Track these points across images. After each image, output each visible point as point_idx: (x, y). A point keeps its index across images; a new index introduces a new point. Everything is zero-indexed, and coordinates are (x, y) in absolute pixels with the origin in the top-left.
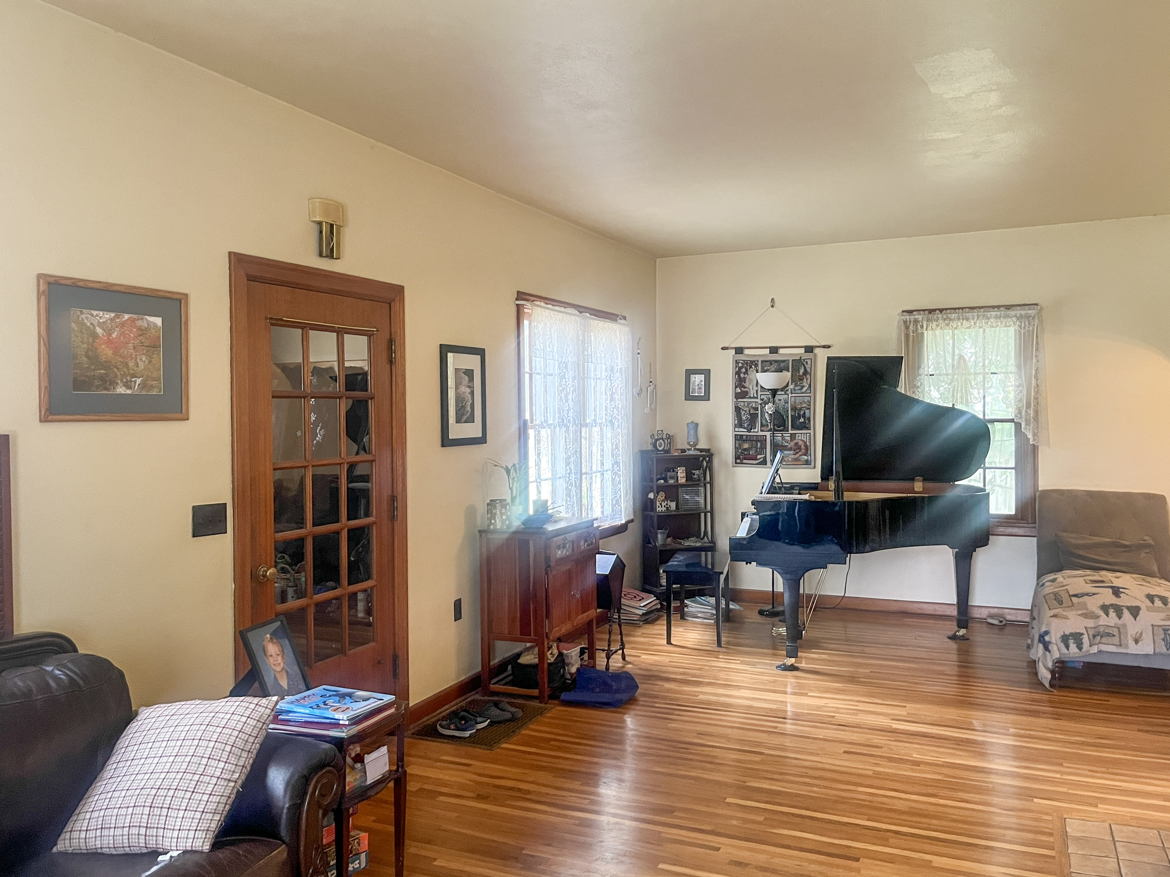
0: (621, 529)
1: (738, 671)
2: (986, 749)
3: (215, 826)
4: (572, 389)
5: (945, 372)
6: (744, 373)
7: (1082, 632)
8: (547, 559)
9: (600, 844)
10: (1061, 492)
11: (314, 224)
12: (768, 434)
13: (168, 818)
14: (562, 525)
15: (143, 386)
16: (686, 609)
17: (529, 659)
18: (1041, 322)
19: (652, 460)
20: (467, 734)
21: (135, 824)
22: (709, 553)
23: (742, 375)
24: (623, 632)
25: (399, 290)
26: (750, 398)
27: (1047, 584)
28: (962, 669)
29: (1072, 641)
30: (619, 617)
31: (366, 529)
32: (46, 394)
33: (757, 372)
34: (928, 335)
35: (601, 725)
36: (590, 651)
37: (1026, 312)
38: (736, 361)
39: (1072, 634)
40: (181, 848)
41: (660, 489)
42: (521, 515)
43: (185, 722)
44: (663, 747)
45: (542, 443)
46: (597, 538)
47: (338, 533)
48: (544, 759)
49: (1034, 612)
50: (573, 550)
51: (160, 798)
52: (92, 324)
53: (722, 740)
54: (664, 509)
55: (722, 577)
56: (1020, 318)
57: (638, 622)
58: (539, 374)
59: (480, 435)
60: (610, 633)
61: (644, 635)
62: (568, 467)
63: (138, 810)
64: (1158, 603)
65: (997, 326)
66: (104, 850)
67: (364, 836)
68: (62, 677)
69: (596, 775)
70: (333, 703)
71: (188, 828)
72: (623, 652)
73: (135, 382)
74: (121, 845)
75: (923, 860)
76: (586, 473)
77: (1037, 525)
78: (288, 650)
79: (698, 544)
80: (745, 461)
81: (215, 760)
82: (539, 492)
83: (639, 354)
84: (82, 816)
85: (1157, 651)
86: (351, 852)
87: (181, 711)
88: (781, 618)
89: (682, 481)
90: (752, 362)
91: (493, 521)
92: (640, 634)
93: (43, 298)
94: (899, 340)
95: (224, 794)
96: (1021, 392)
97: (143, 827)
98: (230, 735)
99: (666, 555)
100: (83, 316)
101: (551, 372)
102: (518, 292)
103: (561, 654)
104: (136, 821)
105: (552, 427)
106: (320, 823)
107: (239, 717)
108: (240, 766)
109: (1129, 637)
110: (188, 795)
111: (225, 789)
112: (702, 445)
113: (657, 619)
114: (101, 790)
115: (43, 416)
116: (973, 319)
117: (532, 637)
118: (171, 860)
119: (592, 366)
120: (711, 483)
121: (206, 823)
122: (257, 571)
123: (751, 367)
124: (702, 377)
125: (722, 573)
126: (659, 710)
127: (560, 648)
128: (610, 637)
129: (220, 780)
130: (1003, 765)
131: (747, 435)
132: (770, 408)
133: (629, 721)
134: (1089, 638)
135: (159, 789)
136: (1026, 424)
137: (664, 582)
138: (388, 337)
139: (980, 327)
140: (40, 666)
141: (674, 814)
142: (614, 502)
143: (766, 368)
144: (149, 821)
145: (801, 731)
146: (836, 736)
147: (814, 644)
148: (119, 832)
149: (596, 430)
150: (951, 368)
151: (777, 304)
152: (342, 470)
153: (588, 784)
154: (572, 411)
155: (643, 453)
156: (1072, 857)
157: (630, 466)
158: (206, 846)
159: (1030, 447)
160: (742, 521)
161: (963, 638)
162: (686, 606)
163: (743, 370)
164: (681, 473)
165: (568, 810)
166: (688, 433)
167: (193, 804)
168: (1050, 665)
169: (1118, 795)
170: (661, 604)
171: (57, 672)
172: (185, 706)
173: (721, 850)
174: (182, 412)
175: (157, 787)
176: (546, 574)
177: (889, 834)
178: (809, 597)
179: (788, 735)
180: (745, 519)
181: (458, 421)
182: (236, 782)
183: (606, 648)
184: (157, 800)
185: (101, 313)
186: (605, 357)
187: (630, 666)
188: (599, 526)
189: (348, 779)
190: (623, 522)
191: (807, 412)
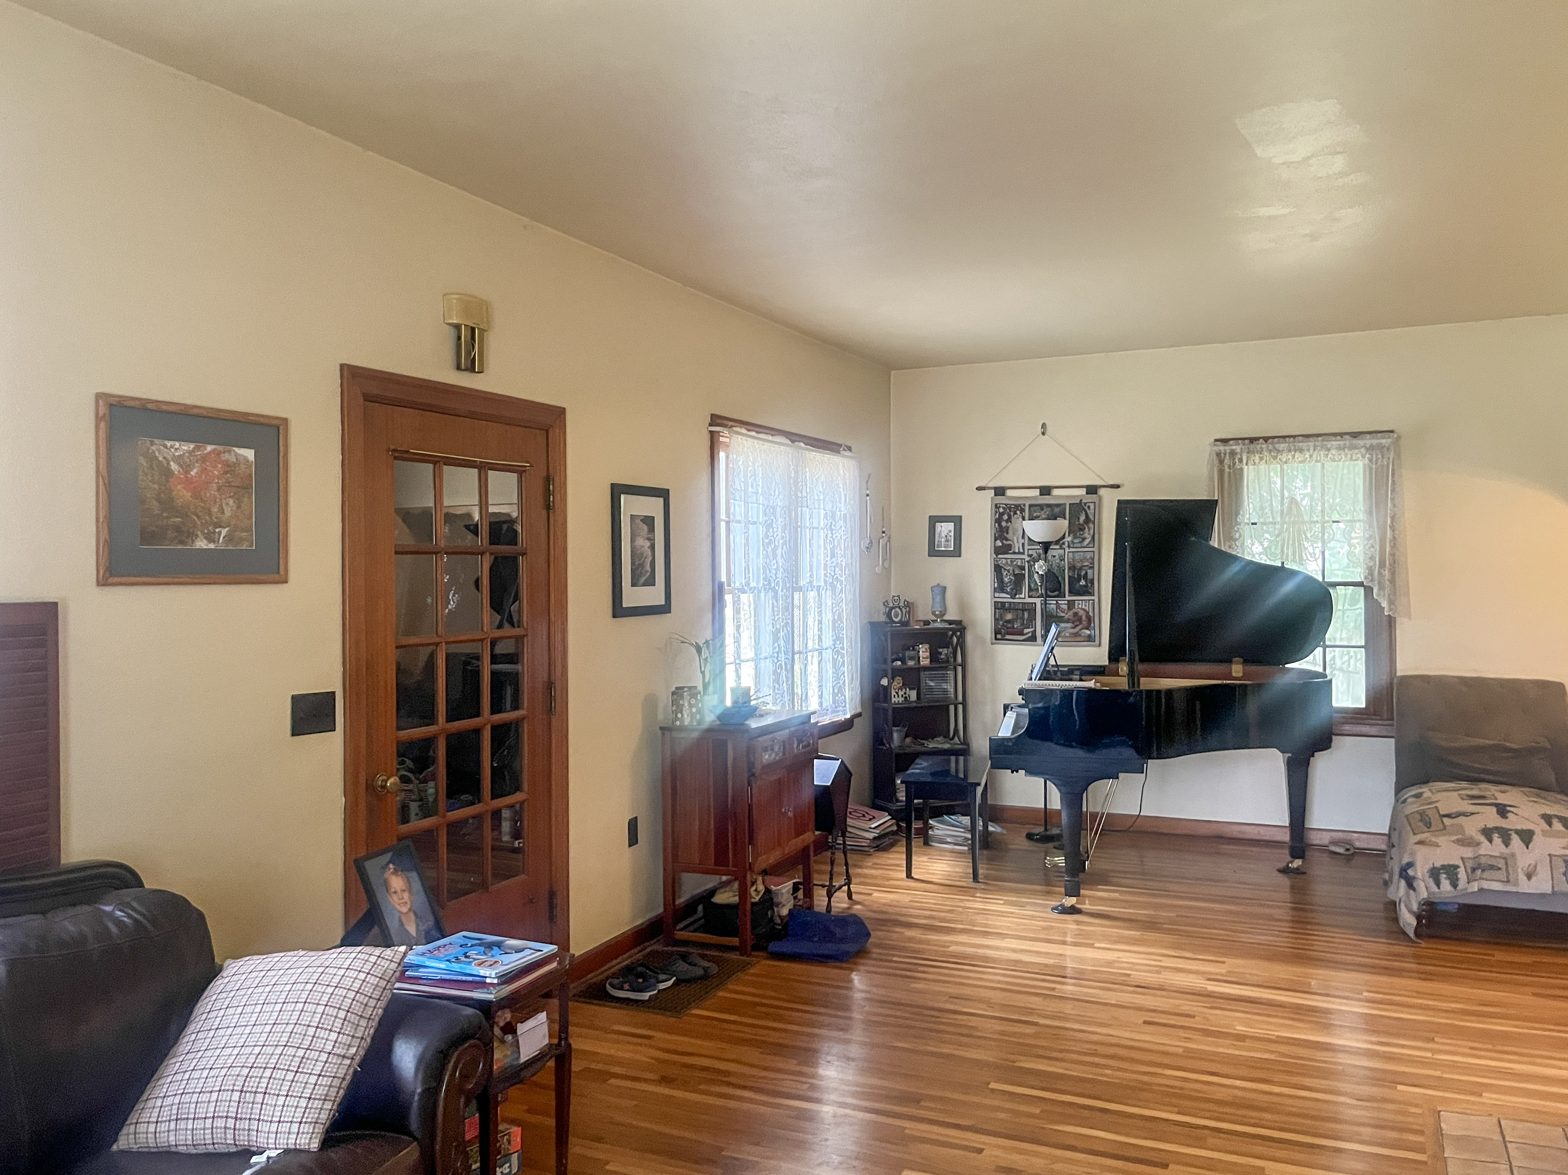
0: (846, 726)
1: (1002, 914)
2: (1330, 1019)
3: (326, 1117)
4: (781, 542)
5: (1271, 520)
6: (1007, 521)
7: (1457, 863)
8: (751, 766)
9: (823, 1143)
10: (1426, 679)
11: (448, 327)
12: (1038, 601)
13: (264, 1106)
14: (769, 721)
15: (229, 538)
16: (930, 832)
17: (726, 897)
18: (1398, 455)
19: (886, 636)
20: (646, 996)
21: (220, 1114)
22: (961, 758)
23: (1004, 524)
24: (849, 862)
25: (560, 412)
26: (1014, 553)
27: (1410, 800)
28: (1295, 913)
29: (1444, 876)
30: (844, 842)
31: (513, 726)
32: (106, 549)
33: (1024, 519)
34: (1249, 472)
35: (819, 984)
36: (806, 887)
37: (1378, 441)
38: (996, 505)
39: (1443, 867)
40: (281, 1146)
41: (896, 672)
42: (715, 707)
43: (285, 979)
44: (906, 1015)
45: (742, 613)
46: (816, 737)
47: (477, 731)
48: (746, 1029)
49: (1393, 837)
50: (784, 754)
51: (253, 1079)
52: (164, 458)
53: (980, 1006)
54: (901, 699)
55: (979, 790)
56: (1370, 449)
57: (867, 849)
58: (739, 522)
59: (663, 603)
60: (832, 863)
61: (876, 866)
62: (776, 645)
63: (225, 1096)
64: (1557, 826)
65: (1340, 460)
66: (180, 1148)
67: (516, 1130)
68: (125, 919)
69: (816, 1051)
70: (477, 954)
71: (290, 1119)
72: (849, 889)
73: (220, 533)
74: (203, 1142)
75: (1254, 1167)
76: (799, 652)
77: (1395, 723)
78: (417, 885)
79: (946, 746)
80: (1008, 637)
81: (326, 1029)
82: (738, 677)
83: (868, 495)
84: (150, 1104)
85: (1556, 889)
86: (499, 1153)
87: (280, 965)
88: (1056, 844)
89: (925, 662)
90: (1017, 506)
91: (679, 715)
92: (870, 864)
93: (102, 425)
94: (1211, 479)
95: (338, 1075)
96: (1372, 546)
97: (232, 1118)
98: (345, 997)
99: (905, 760)
100: (154, 448)
101: (755, 520)
102: (712, 415)
103: (768, 891)
104: (222, 1110)
105: (756, 591)
106: (461, 1113)
107: (357, 973)
108: (358, 1038)
109: (1520, 870)
110: (290, 1076)
111: (338, 1068)
112: (950, 616)
113: (892, 845)
114: (176, 1069)
115: (101, 578)
116: (1308, 450)
117: (731, 868)
118: (268, 1161)
119: (807, 511)
120: (964, 666)
121: (315, 1113)
122: (373, 781)
123: (1015, 513)
124: (951, 526)
125: (979, 784)
126: (896, 965)
127: (767, 882)
128: (832, 868)
129: (331, 1056)
130: (1358, 1040)
131: (1010, 603)
132: (1041, 567)
133: (857, 979)
134: (1466, 871)
135: (252, 1067)
136: (1380, 589)
137: (902, 796)
138: (544, 474)
139: (1317, 461)
140: (96, 905)
141: (922, 1104)
142: (836, 691)
143: (1035, 515)
144: (240, 1111)
145: (1086, 994)
146: (1133, 1001)
147: (1102, 879)
148: (199, 1124)
149: (812, 595)
150: (1279, 514)
151: (1048, 432)
152: (484, 648)
153: (806, 1063)
154: (781, 570)
155: (874, 625)
156: (1449, 1163)
157: (856, 643)
158: (314, 1143)
159: (1385, 618)
160: (1004, 715)
161: (1298, 871)
162: (931, 828)
163: (1005, 517)
164: (924, 652)
165: (782, 1097)
166: (933, 599)
167: (297, 1089)
168: (1415, 907)
169: (1509, 1080)
170: (898, 826)
171: (119, 913)
172: (284, 959)
173: (985, 1152)
174: (278, 572)
175: (250, 1065)
176: (749, 784)
177: (1206, 1132)
178: (1094, 816)
179: (1066, 998)
180: (1009, 713)
181: (634, 585)
182: (352, 1059)
183: (828, 884)
184: (249, 1082)
185: (177, 444)
186: (824, 500)
187: (858, 907)
188: (818, 722)
189: (496, 1056)
190: (848, 716)
191: (1090, 572)
